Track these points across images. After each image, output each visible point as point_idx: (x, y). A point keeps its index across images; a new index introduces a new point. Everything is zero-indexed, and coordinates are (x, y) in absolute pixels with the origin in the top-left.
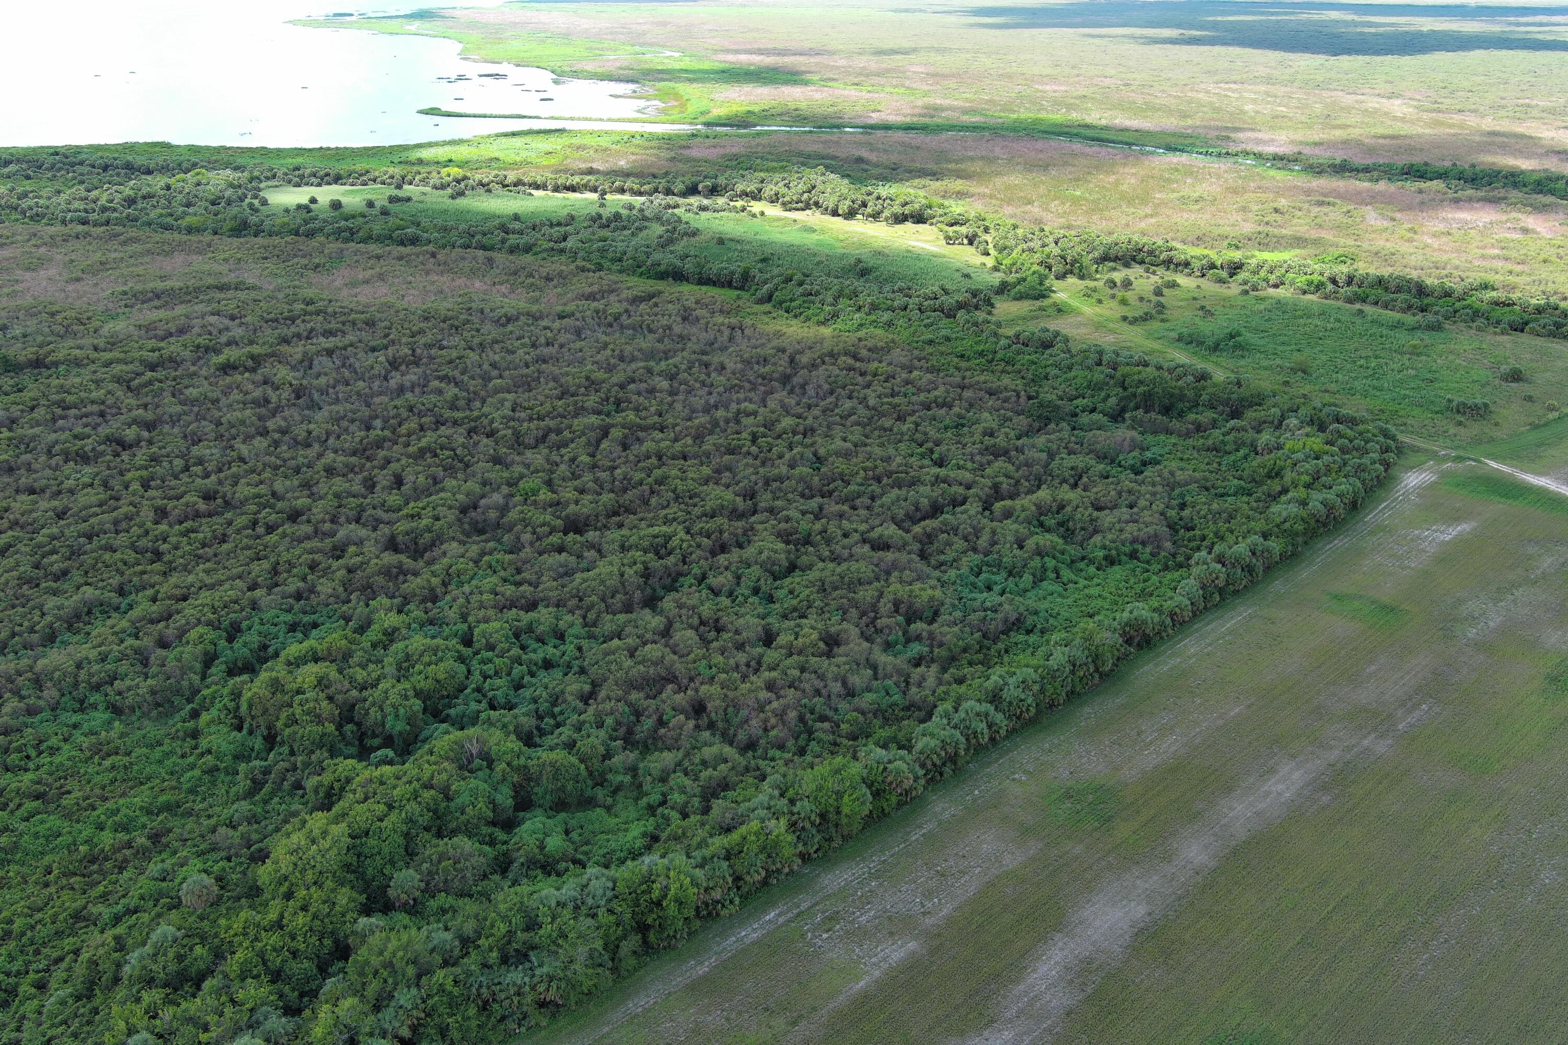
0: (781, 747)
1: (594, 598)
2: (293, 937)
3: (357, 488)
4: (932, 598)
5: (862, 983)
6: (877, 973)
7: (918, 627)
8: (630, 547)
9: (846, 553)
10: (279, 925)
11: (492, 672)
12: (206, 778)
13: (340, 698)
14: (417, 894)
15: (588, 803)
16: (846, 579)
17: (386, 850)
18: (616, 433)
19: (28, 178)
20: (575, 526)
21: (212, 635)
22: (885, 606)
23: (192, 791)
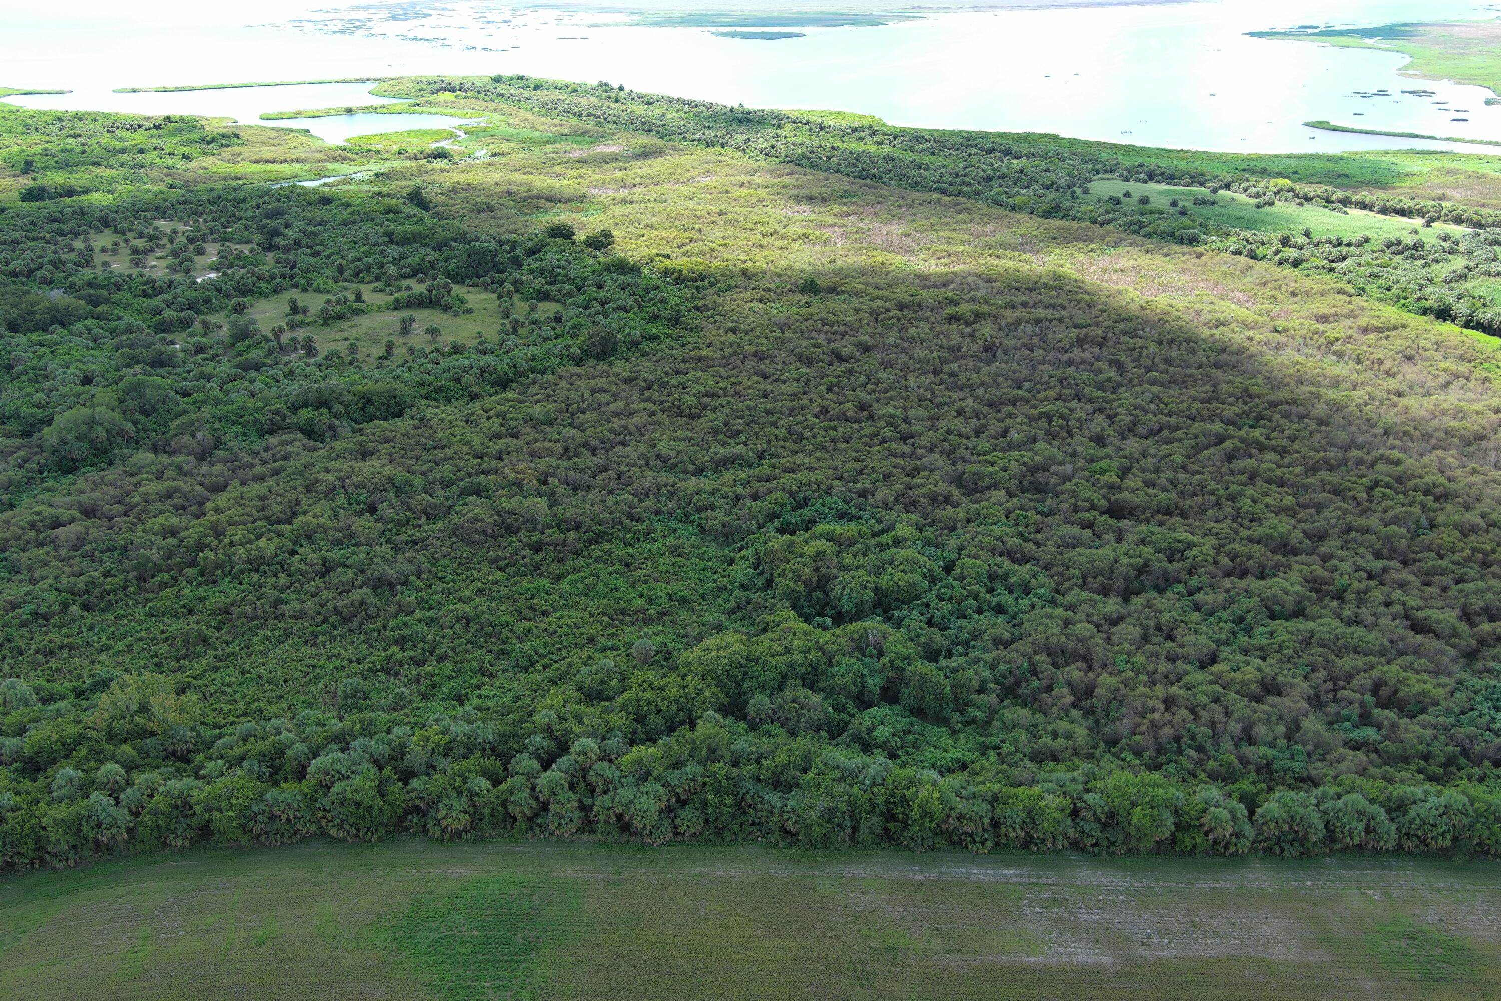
0: (1138, 754)
1: (1077, 571)
2: (664, 700)
3: (967, 431)
4: (1424, 693)
5: (1033, 959)
6: (1052, 960)
7: (1388, 715)
8: (1150, 543)
9: (1371, 619)
10: (662, 688)
11: (946, 596)
12: (716, 591)
13: (823, 570)
14: (763, 716)
15: (941, 721)
16: (1341, 642)
17: (762, 678)
18: (1228, 445)
19: (933, 154)
20: (1116, 511)
21: (786, 499)
22: (1364, 680)
23: (703, 597)
